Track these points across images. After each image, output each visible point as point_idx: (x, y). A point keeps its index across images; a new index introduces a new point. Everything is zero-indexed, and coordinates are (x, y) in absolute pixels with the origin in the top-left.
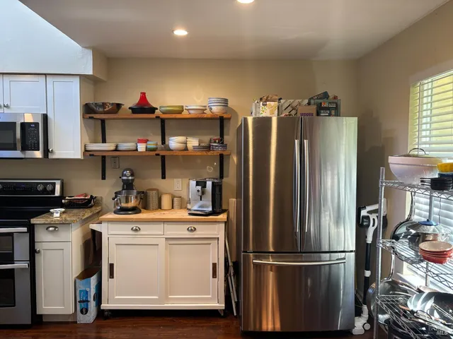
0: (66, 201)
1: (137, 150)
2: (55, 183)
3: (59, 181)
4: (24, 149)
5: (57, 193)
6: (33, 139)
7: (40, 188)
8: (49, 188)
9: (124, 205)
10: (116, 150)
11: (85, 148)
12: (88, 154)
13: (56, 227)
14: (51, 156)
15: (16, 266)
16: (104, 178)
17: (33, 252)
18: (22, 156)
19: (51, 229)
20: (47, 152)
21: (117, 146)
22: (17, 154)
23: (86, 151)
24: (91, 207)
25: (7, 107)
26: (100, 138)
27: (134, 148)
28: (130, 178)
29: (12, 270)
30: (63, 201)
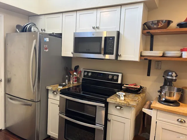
0: (125, 87)
1: (181, 57)
2: (118, 75)
3: (121, 74)
4: (105, 53)
5: (119, 82)
6: (110, 47)
7: (110, 77)
8: (115, 78)
9: (167, 98)
10: (163, 56)
11: (141, 54)
12: (143, 58)
13: (121, 107)
14: (119, 59)
15: (96, 127)
16: (149, 75)
17: (106, 120)
18: (103, 57)
19: (118, 107)
20: (117, 55)
21: (164, 54)
22: (101, 56)
23: (141, 56)
24: (140, 93)
25: (98, 28)
26: (149, 47)
27: (179, 55)
28: (174, 78)
29: (94, 129)
30: (123, 87)
